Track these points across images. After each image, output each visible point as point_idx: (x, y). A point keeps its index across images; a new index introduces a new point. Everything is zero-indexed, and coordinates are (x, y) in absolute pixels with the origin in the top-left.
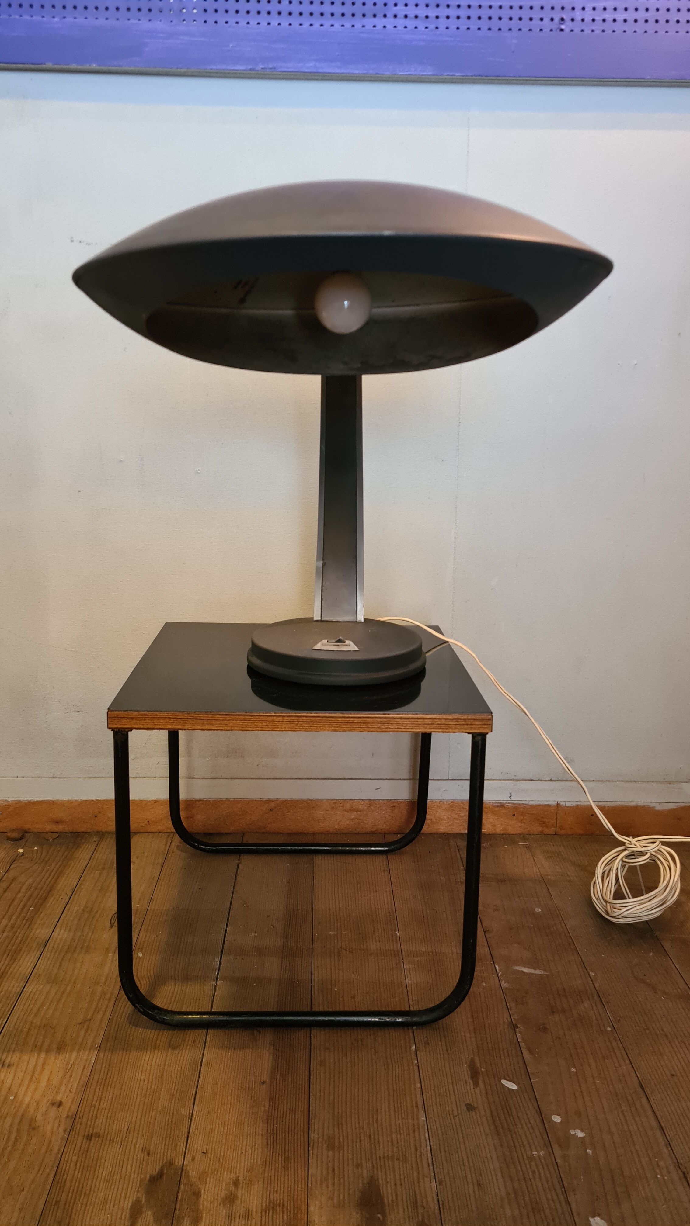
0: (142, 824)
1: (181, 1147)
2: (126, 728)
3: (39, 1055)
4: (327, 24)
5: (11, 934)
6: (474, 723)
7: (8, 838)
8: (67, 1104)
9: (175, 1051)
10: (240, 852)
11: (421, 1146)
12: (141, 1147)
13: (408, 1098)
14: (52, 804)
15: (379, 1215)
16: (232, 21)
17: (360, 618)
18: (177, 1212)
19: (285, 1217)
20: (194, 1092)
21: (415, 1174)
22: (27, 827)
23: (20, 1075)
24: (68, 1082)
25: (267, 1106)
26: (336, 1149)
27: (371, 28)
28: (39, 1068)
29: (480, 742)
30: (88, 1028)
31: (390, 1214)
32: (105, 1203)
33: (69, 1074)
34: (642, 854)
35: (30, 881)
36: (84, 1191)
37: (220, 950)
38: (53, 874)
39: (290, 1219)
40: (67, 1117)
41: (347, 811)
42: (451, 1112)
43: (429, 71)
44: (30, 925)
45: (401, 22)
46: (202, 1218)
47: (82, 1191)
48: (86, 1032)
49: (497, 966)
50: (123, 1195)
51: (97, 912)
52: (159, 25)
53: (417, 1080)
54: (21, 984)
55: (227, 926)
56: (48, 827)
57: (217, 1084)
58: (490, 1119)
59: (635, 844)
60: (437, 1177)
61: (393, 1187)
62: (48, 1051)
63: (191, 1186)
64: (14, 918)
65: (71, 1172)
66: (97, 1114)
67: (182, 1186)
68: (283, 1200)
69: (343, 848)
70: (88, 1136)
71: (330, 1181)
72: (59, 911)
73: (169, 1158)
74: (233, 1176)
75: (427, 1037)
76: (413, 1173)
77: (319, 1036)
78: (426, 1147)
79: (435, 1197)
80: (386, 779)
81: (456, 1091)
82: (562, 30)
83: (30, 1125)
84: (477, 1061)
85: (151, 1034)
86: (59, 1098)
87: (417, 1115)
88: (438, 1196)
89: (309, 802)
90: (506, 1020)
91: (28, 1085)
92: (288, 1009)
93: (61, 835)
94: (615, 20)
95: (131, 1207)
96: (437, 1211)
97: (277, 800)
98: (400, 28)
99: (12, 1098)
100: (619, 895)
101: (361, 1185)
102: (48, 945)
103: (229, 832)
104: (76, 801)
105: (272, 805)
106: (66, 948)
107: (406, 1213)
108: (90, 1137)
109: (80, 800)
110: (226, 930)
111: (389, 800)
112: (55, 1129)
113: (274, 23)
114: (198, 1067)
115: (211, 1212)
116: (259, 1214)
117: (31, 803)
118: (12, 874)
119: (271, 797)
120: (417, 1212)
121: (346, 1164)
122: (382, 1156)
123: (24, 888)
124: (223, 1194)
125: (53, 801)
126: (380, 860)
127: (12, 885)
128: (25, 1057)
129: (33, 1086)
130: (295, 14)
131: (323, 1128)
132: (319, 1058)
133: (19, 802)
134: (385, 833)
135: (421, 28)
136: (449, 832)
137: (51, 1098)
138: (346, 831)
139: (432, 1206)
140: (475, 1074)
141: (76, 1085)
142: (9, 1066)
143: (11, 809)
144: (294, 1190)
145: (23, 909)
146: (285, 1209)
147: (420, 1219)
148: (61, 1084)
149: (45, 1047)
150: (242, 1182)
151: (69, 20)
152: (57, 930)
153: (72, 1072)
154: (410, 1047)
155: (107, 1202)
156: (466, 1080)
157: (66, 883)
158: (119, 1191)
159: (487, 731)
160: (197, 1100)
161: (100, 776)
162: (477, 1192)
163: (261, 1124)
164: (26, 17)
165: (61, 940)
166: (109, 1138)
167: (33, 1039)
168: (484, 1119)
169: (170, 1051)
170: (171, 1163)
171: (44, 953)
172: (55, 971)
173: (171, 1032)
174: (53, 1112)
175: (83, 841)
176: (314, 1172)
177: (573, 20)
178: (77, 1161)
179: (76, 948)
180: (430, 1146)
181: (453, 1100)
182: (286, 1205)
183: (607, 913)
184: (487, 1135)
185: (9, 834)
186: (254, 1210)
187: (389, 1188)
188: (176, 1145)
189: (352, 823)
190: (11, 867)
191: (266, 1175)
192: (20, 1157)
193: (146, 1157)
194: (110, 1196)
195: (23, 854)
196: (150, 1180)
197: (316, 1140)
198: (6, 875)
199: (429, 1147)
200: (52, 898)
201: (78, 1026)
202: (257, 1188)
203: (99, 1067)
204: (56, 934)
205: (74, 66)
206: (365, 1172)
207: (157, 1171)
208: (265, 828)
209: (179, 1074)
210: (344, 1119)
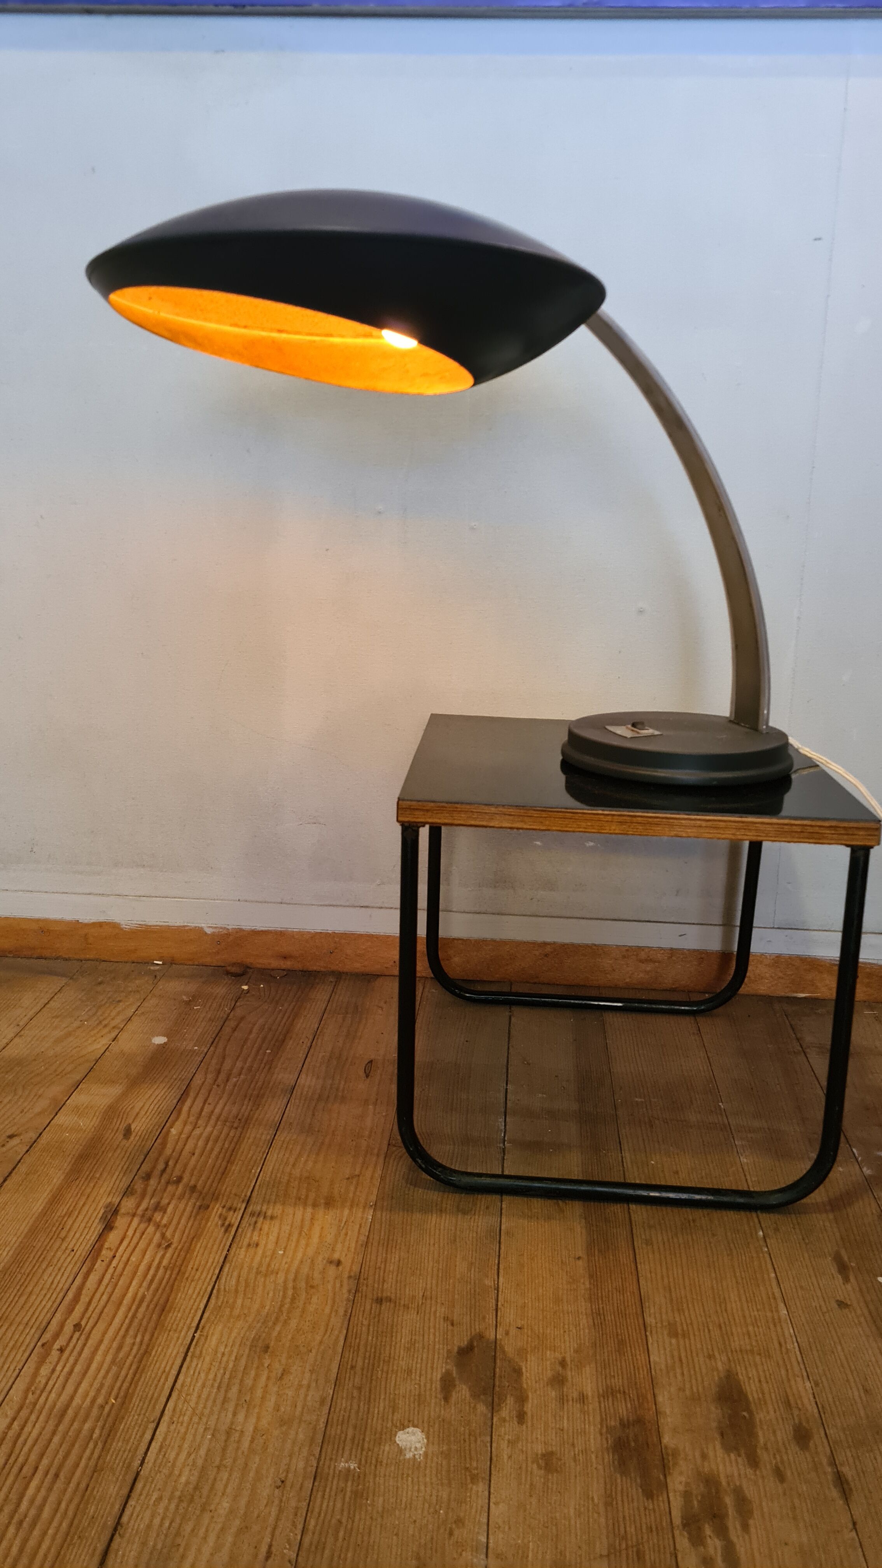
0: (388, 965)
1: (490, 1319)
2: (419, 823)
3: (305, 1209)
5: (249, 1077)
6: (855, 833)
7: (228, 973)
8: (347, 1262)
9: (466, 1217)
10: (510, 1003)
11: (786, 1343)
12: (442, 1316)
13: (762, 1288)
14: (280, 935)
15: (745, 1414)
18: (497, 1389)
19: (629, 1405)
20: (497, 1262)
21: (783, 1372)
22: (249, 961)
23: (286, 1228)
24: (344, 1240)
25: (587, 1283)
26: (680, 1336)
28: (307, 1223)
29: (862, 858)
30: (357, 1184)
31: (757, 1413)
32: (409, 1372)
33: (344, 1231)
35: (261, 1021)
36: (382, 1357)
37: (503, 1110)
38: (287, 1015)
39: (635, 1408)
40: (350, 1277)
41: (641, 961)
42: (818, 1308)
44: (270, 1068)
46: (527, 1397)
47: (379, 1357)
48: (356, 1188)
49: (855, 1150)
50: (429, 1365)
51: (347, 1059)
53: (771, 1270)
54: (271, 1132)
55: (507, 1084)
56: (275, 963)
57: (523, 1255)
58: (869, 1319)
60: (811, 1378)
61: (758, 1385)
62: (315, 1205)
63: (509, 1361)
64: (250, 1060)
65: (364, 1336)
66: (384, 1277)
67: (498, 1361)
68: (623, 1386)
69: (640, 1005)
70: (377, 1299)
71: (678, 1371)
72: (302, 1056)
73: (478, 1331)
74: (559, 1356)
75: (775, 1223)
76: (780, 1371)
77: (639, 1212)
78: (793, 1344)
79: (812, 1398)
80: (694, 924)
81: (822, 1287)
83: (307, 1283)
84: (843, 1253)
85: (434, 1196)
86: (336, 1256)
87: (777, 1307)
88: (814, 1398)
89: (594, 947)
90: (874, 1211)
91: (298, 1241)
92: (596, 1179)
93: (289, 973)
95: (441, 1378)
96: (817, 1415)
97: (554, 943)
99: (281, 1252)
101: (717, 1378)
102: (294, 1092)
103: (493, 980)
104: (309, 932)
105: (548, 949)
106: (316, 1096)
107: (778, 1413)
108: (380, 1301)
109: (313, 931)
110: (507, 1089)
111: (695, 951)
112: (337, 1289)
114: (496, 1235)
115: (538, 1393)
116: (597, 1399)
117: (255, 933)
118: (239, 1012)
119: (548, 940)
120: (792, 1414)
121: (694, 1354)
122: (738, 1349)
123: (255, 1030)
124: (549, 1374)
125: (281, 932)
126: (686, 1022)
127: (241, 1025)
128: (290, 1210)
129: (303, 1242)
131: (661, 1313)
132: (643, 1237)
133: (241, 930)
134: (689, 992)
136: (772, 995)
137: (327, 1256)
138: (639, 987)
139: (809, 1408)
140: (843, 1268)
141: (353, 1245)
142: (272, 1218)
143: (231, 938)
144: (635, 1377)
145: (258, 1051)
146: (627, 1397)
147: (797, 1421)
148: (336, 1241)
149: (310, 1201)
150: (569, 1363)
152: (303, 1076)
153: (347, 1229)
154: (756, 1233)
155: (411, 1371)
156: (832, 1274)
157: (306, 1024)
158: (424, 1362)
159: (873, 844)
160: (501, 1271)
161: (338, 903)
162: (864, 1399)
163: (583, 1304)
165: (309, 1087)
166: (402, 1303)
167: (295, 1191)
168: (862, 1319)
169: (460, 1216)
170: (481, 1336)
171: (292, 1100)
172: (309, 1120)
173: (457, 1196)
174: (332, 1271)
175: (317, 981)
176: (657, 1359)
178: (369, 1325)
179: (328, 1097)
180: (797, 1342)
181: (819, 1294)
182: (627, 1391)
184: (868, 1336)
185: (229, 968)
186: (590, 1394)
187: (753, 1385)
188: (484, 1318)
189: (647, 977)
190: (238, 1004)
191: (598, 1357)
192: (301, 1316)
193: (450, 1327)
194: (414, 1365)
195: (248, 991)
196: (458, 1353)
197: (653, 1325)
198: (232, 1013)
199: (796, 1344)
200: (291, 1042)
201: (345, 1181)
202: (588, 1370)
203: (377, 1226)
204: (302, 1081)
206: (719, 1364)
207: (466, 1343)
208: (537, 977)
209: (474, 1240)
210: (685, 1305)
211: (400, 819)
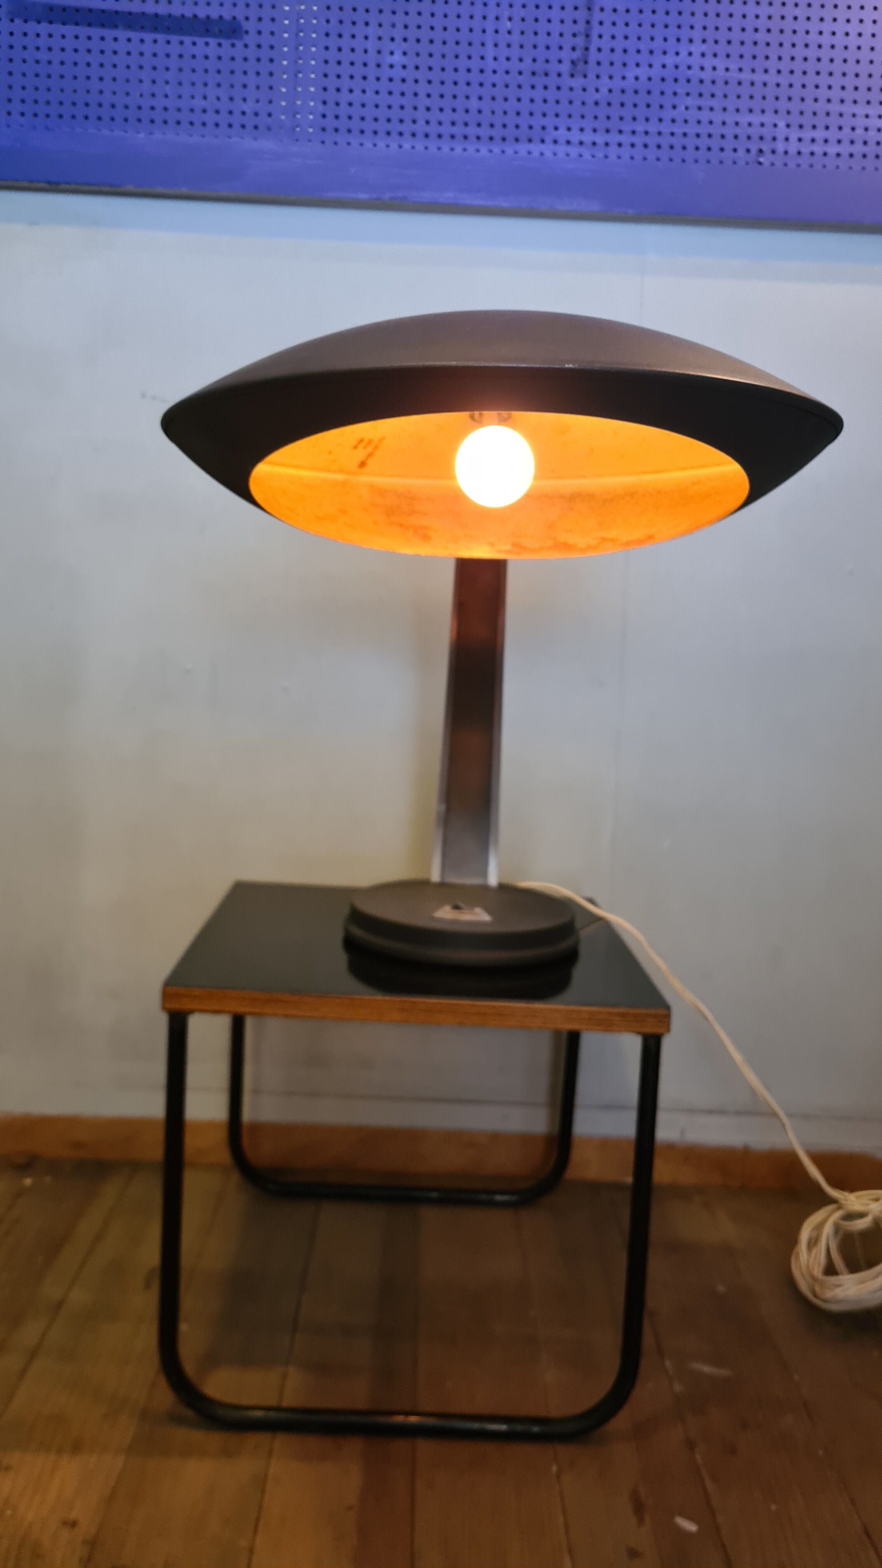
2: (186, 1010)
3: (46, 1456)
4: (471, 149)
6: (646, 1020)
8: (84, 1523)
9: (229, 1461)
10: (320, 1196)
13: (547, 1538)
14: (72, 1121)
16: (355, 143)
17: (493, 880)
22: (37, 1149)
23: (21, 1482)
24: (86, 1494)
25: (353, 1540)
27: (526, 154)
28: (46, 1475)
29: (653, 1047)
30: (113, 1422)
33: (87, 1483)
34: (862, 1215)
35: (39, 1223)
37: (292, 1325)
38: (70, 1214)
40: (84, 1542)
42: (607, 1559)
43: (595, 207)
44: (39, 1280)
45: (562, 149)
48: (110, 1428)
49: (668, 1362)
51: (125, 1269)
52: (266, 144)
53: (562, 1513)
54: (25, 1359)
55: (301, 1294)
56: (65, 1153)
57: (287, 1507)
59: (854, 1201)
62: (59, 1451)
66: (124, 1540)
69: (458, 1195)
72: (78, 1265)
75: (572, 1456)
77: (426, 1448)
80: (517, 1104)
81: (614, 1530)
82: (760, 163)
83: (34, 1551)
84: (641, 1489)
85: (197, 1436)
86: (73, 1515)
89: (415, 1132)
90: (680, 1436)
91: (32, 1497)
93: (82, 1164)
94: (825, 154)
97: (370, 1127)
98: (561, 155)
99: (9, 1512)
100: (830, 1270)
102: (61, 1309)
103: (305, 1168)
104: (105, 1118)
106: (86, 1314)
109: (109, 1117)
110: (300, 1300)
111: (520, 1133)
112: (67, 1557)
113: (407, 146)
114: (261, 1482)
117: (46, 1120)
118: (15, 1212)
123: (31, 1232)
125: (75, 1117)
126: (505, 1215)
127: (16, 1227)
128: (29, 1459)
129: (38, 1498)
130: (433, 136)
133: (31, 1116)
134: (512, 1179)
135: (587, 156)
136: (599, 1181)
137: (62, 1515)
138: (462, 1174)
140: (639, 1508)
141: (95, 1500)
142: (7, 1469)
143: (18, 1125)
145: (29, 1259)
148: (76, 1496)
149: (55, 1446)
151: (158, 136)
152: (74, 1290)
153: (91, 1480)
154: (550, 1468)
156: (627, 1516)
157: (87, 1227)
159: (663, 1032)
160: (259, 1528)
164: (105, 132)
165: (80, 1302)
167: (40, 1434)
169: (222, 1461)
171: (55, 1319)
172: (71, 1344)
173: (223, 1434)
174: (65, 1534)
175: (110, 1173)
177: (773, 152)
179: (99, 1314)
183: (815, 1295)
185: (13, 1159)
189: (470, 1163)
190: (18, 1202)
195: (31, 1186)
198: (8, 1214)
200: (68, 1247)
201: (99, 1418)
203: (126, 1477)
204: (72, 1295)
205: (159, 190)
208: (353, 1165)
209: (233, 1490)
211: (168, 1006)
